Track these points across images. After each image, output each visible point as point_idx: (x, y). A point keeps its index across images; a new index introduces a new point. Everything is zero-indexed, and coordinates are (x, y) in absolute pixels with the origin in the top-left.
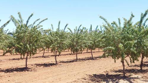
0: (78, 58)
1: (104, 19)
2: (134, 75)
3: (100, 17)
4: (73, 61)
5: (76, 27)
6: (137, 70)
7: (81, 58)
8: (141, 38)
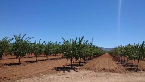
2: (76, 68)
3: (62, 38)
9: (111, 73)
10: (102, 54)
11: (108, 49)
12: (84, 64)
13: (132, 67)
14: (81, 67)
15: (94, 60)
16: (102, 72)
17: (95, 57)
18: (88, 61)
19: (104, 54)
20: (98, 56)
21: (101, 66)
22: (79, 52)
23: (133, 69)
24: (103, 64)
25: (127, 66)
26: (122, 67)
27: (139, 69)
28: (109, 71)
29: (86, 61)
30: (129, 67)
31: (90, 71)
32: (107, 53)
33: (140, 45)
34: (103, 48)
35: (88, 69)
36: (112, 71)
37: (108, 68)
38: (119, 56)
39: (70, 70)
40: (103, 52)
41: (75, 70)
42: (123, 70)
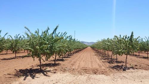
0: (17, 56)
1: (28, 29)
3: (25, 27)
4: (13, 58)
5: (16, 35)
6: (52, 64)
7: (19, 56)
8: (52, 44)
9: (95, 76)
10: (84, 48)
11: (90, 43)
12: (60, 62)
13: (119, 64)
14: (56, 68)
15: (75, 55)
16: (82, 73)
17: (77, 52)
18: (68, 57)
19: (86, 48)
20: (79, 51)
21: (83, 64)
22: (51, 47)
23: (120, 66)
24: (85, 60)
25: (112, 63)
26: (108, 65)
27: (128, 66)
28: (91, 72)
29: (65, 57)
30: (116, 64)
31: (65, 74)
32: (89, 47)
33: (129, 37)
34: (85, 42)
35: (64, 71)
36: (95, 72)
37: (90, 66)
38: (102, 50)
39: (36, 74)
40: (85, 46)
41: (45, 73)
42: (109, 68)
